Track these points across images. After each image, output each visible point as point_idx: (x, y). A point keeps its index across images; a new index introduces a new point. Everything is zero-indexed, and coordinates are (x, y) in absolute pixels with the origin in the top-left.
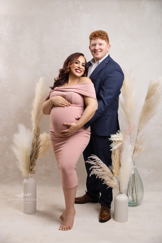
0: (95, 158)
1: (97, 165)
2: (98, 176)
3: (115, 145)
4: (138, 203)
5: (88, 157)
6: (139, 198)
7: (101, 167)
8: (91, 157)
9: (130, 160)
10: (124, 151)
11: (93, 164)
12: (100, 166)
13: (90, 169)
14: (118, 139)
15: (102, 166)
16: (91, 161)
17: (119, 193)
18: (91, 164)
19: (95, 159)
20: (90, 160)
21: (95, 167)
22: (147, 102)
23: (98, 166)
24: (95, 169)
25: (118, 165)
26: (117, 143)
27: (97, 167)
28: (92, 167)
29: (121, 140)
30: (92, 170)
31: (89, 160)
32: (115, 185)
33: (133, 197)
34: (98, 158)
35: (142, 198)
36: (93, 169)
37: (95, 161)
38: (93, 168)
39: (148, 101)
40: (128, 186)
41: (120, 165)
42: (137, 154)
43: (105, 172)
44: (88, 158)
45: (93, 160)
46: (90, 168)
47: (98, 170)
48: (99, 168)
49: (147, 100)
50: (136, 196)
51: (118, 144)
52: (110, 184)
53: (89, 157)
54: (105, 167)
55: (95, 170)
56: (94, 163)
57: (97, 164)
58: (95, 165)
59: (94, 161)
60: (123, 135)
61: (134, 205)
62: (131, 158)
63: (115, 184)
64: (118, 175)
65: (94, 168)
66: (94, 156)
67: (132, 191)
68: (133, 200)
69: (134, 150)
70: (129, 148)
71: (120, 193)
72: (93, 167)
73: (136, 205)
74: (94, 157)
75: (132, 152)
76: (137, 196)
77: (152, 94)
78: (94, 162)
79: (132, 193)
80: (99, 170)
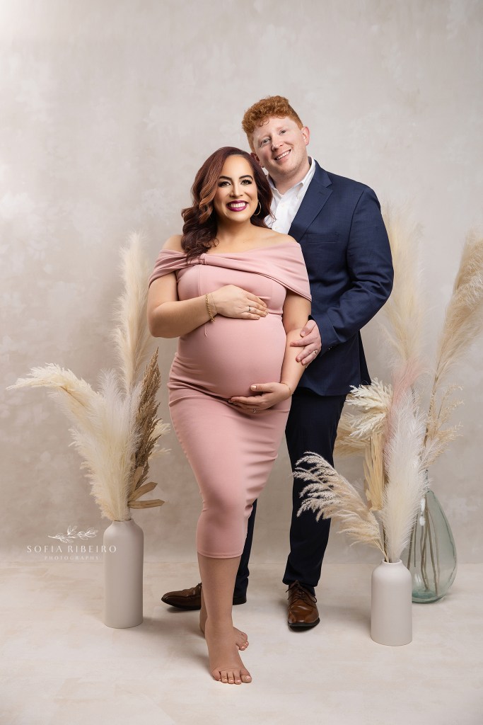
0: (316, 461)
1: (321, 479)
2: (323, 514)
3: (365, 420)
4: (439, 595)
5: (296, 462)
6: (443, 577)
7: (331, 487)
8: (305, 459)
9: (415, 463)
10: (398, 436)
11: (309, 479)
12: (329, 484)
13: (302, 494)
14: (373, 404)
15: (335, 482)
16: (303, 471)
17: (385, 561)
18: (305, 480)
19: (314, 465)
20: (301, 469)
21: (315, 486)
22: (460, 296)
23: (325, 482)
24: (314, 492)
25: (379, 479)
26: (369, 415)
27: (321, 486)
28: (306, 488)
29: (381, 405)
30: (306, 496)
31: (298, 468)
32: (374, 536)
33: (424, 578)
34: (322, 459)
35: (451, 577)
36: (309, 494)
37: (316, 470)
38: (309, 492)
39: (464, 291)
40: (411, 540)
41: (386, 479)
42: (434, 447)
43: (344, 499)
44: (297, 464)
45: (308, 469)
46: (301, 490)
47: (322, 494)
48: (327, 490)
49: (461, 288)
50: (435, 572)
51: (374, 419)
52: (358, 533)
53: (300, 461)
54: (342, 484)
55: (316, 494)
56: (314, 475)
57: (321, 477)
58: (316, 482)
59: (313, 469)
60: (388, 393)
61: (429, 600)
62: (418, 457)
63: (373, 533)
64: (380, 507)
65: (312, 491)
66: (311, 455)
67: (423, 557)
68: (426, 586)
69: (426, 437)
70: (410, 428)
71: (387, 560)
72: (310, 486)
73: (434, 599)
74: (313, 457)
75: (420, 441)
76: (437, 573)
77: (473, 271)
78: (313, 472)
79: (423, 564)
80: (326, 494)
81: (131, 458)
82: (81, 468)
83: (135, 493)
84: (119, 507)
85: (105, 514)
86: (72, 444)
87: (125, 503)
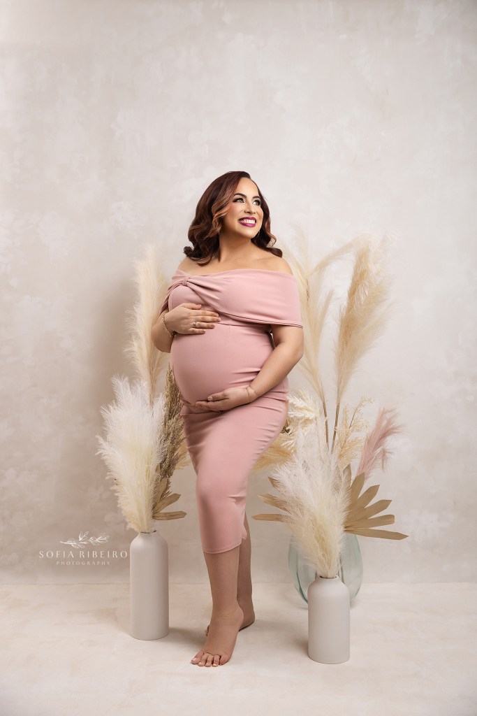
81: (156, 470)
82: (107, 478)
83: (159, 505)
84: (145, 519)
85: (131, 526)
86: (99, 453)
87: (151, 514)
